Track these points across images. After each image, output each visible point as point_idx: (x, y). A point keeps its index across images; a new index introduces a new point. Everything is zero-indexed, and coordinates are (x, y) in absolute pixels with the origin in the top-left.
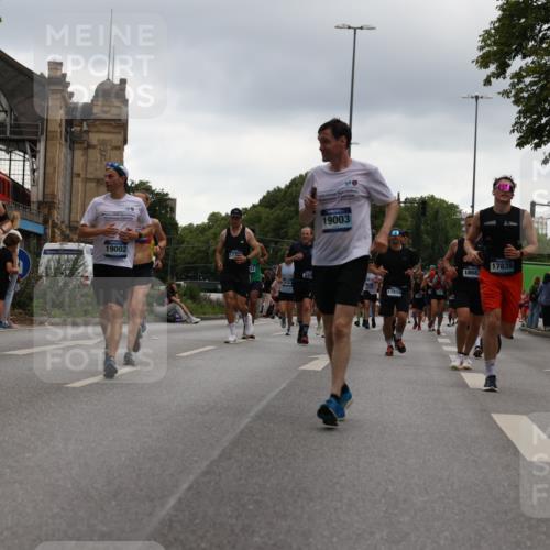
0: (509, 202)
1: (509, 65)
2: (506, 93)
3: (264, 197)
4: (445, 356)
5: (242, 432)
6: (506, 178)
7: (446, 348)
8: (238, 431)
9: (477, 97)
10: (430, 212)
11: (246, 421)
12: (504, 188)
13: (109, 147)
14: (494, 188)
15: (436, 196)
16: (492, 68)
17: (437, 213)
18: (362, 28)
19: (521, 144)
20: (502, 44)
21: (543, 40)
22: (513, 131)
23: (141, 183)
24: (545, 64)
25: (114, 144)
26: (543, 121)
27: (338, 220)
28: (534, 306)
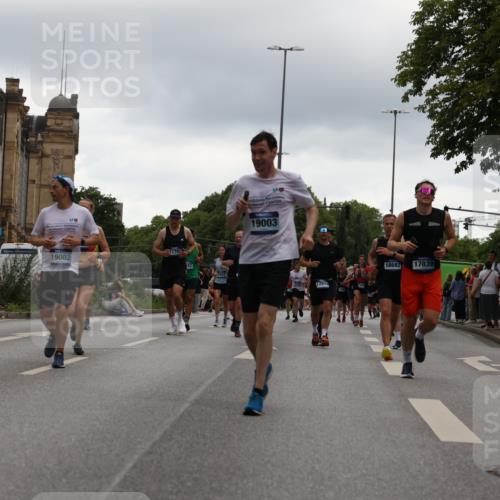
0: (430, 204)
1: (424, 84)
2: (421, 108)
3: (203, 202)
4: (367, 347)
5: (181, 416)
6: (427, 182)
7: (367, 339)
8: (178, 414)
9: (395, 112)
10: (353, 215)
11: (185, 406)
12: (425, 191)
13: (61, 157)
14: (417, 192)
16: (410, 86)
17: (359, 216)
18: (291, 49)
19: (435, 154)
20: (418, 64)
21: (455, 61)
22: (428, 143)
23: (91, 189)
24: (457, 82)
25: (67, 153)
26: (455, 134)
27: (267, 223)
28: (448, 300)
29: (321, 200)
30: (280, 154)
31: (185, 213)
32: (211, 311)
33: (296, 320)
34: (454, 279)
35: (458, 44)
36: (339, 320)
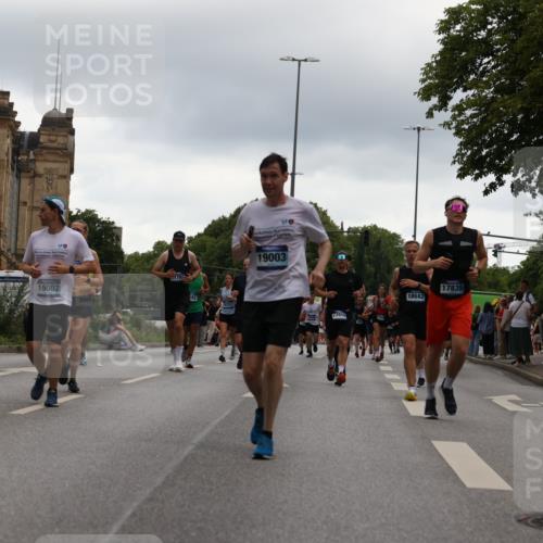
0: (461, 223)
1: (450, 98)
2: (447, 125)
3: (209, 226)
4: (387, 385)
5: (186, 458)
6: (459, 199)
7: (388, 376)
8: (182, 458)
9: (419, 129)
10: (372, 241)
11: (189, 449)
12: (456, 209)
13: (55, 176)
14: (447, 210)
15: (379, 226)
16: (435, 100)
17: (379, 242)
18: (306, 60)
19: (461, 175)
20: (443, 77)
21: (483, 73)
22: (454, 162)
23: (88, 212)
24: (486, 97)
25: (61, 173)
26: (484, 153)
27: (274, 258)
28: (475, 334)
29: (338, 224)
30: (293, 174)
31: (190, 239)
32: (217, 345)
33: (310, 355)
34: (481, 312)
35: (487, 56)
36: (357, 355)
